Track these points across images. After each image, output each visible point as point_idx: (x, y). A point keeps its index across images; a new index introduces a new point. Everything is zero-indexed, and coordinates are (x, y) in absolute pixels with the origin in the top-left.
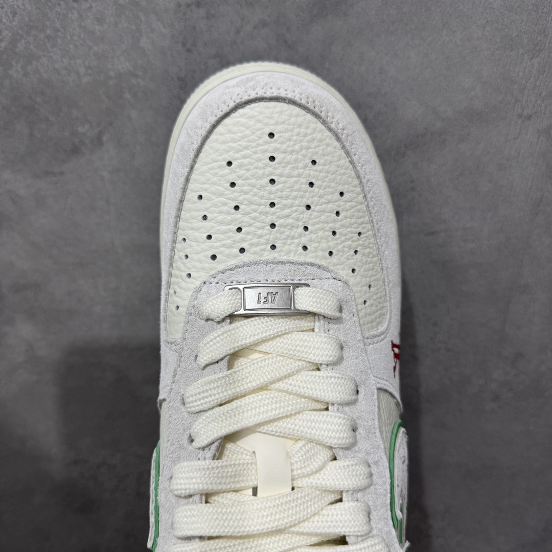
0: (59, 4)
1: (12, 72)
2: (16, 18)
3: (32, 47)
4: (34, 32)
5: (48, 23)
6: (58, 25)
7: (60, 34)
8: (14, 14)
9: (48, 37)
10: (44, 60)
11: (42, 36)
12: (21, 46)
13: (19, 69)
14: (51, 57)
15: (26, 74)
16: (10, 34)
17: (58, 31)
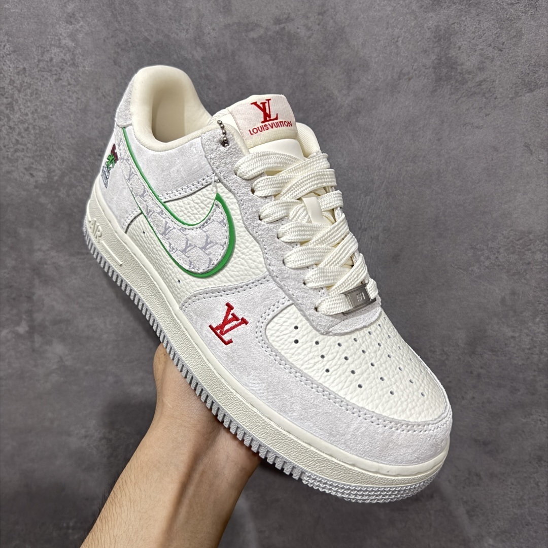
0: (90, 157)
1: (60, 194)
2: (64, 164)
3: (73, 180)
4: (75, 172)
5: (83, 167)
6: (89, 168)
7: (90, 173)
8: (63, 161)
9: (83, 175)
10: (79, 188)
11: (79, 174)
12: (66, 179)
13: (65, 192)
14: (84, 186)
15: (68, 196)
16: (60, 173)
17: (88, 171)
